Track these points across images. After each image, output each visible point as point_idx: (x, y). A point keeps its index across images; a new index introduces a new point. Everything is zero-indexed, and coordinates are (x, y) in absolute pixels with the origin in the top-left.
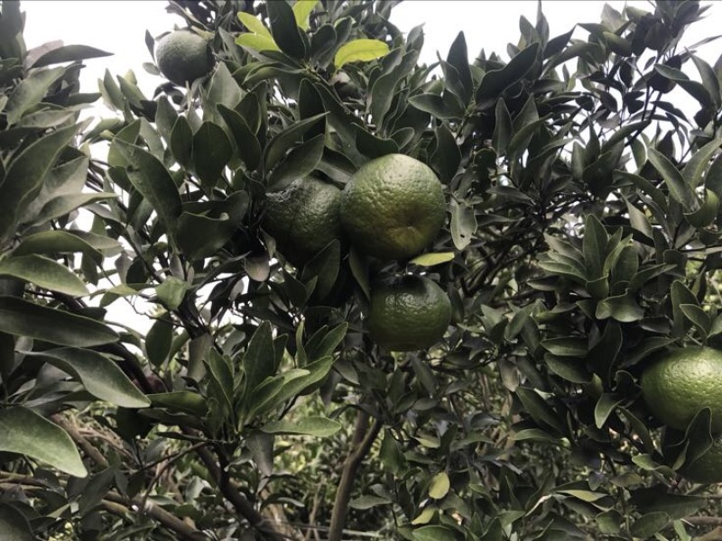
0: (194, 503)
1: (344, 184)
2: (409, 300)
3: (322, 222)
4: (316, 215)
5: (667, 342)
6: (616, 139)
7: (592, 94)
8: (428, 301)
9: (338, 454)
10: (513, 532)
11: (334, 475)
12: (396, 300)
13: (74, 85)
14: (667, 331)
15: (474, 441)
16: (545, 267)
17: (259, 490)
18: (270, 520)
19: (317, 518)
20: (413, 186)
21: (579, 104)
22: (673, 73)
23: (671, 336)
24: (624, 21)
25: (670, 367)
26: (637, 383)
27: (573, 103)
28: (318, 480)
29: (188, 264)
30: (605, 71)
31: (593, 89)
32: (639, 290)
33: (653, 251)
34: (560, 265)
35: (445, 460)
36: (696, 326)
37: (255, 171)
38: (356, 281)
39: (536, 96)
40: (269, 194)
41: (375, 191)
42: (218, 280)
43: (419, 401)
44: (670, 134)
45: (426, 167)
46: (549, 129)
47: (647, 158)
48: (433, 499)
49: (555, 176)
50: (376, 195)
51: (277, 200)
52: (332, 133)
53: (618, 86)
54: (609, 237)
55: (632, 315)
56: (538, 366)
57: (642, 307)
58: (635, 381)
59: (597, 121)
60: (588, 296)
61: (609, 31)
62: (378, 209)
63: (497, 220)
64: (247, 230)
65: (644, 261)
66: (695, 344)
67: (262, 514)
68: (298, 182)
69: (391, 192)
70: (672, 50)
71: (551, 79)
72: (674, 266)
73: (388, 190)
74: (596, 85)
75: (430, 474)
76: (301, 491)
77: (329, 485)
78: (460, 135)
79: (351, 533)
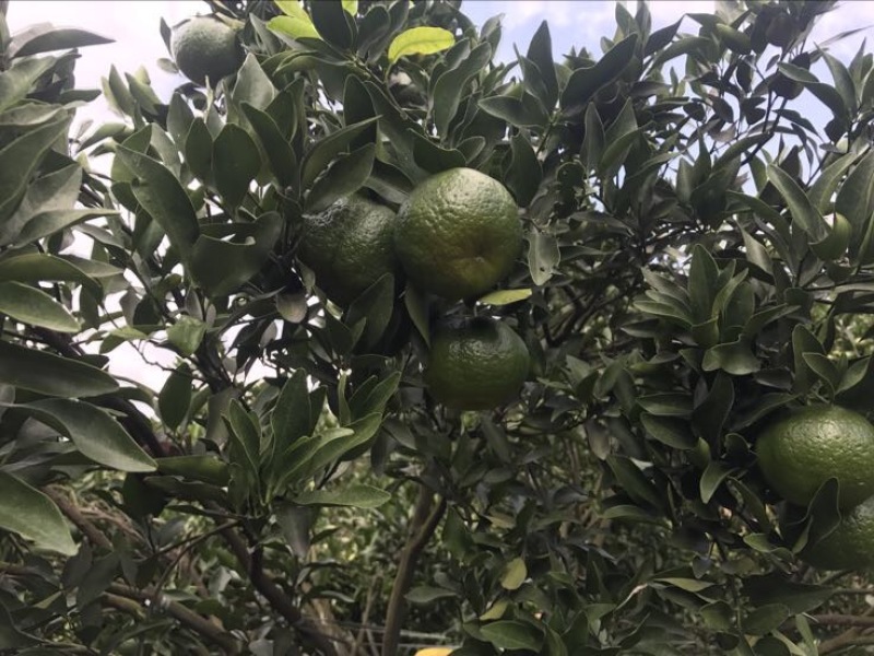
0: (219, 597)
1: (399, 205)
2: (477, 347)
3: (372, 252)
4: (365, 242)
5: (788, 399)
6: (731, 155)
7: (703, 101)
8: (501, 348)
9: (397, 541)
10: (601, 629)
11: (392, 566)
12: (462, 346)
13: (68, 80)
14: (788, 386)
15: (557, 520)
16: (642, 309)
17: (299, 582)
18: (314, 618)
19: (371, 618)
20: (482, 207)
21: (687, 112)
22: (799, 74)
23: (792, 392)
24: (742, 11)
25: (790, 430)
26: (752, 448)
27: (680, 111)
28: (373, 572)
29: (206, 301)
30: (719, 72)
31: (704, 95)
32: (756, 336)
33: (773, 291)
34: (659, 306)
35: (521, 543)
36: (823, 380)
37: (289, 188)
38: (413, 323)
39: (634, 101)
40: (305, 216)
41: (436, 213)
42: (244, 322)
43: (490, 473)
44: (796, 150)
45: (498, 185)
46: (650, 143)
47: (768, 179)
48: (506, 590)
49: (657, 199)
50: (437, 218)
51: (316, 223)
52: (385, 143)
53: (734, 91)
54: (720, 272)
55: (747, 367)
56: (634, 429)
57: (759, 358)
58: (749, 446)
59: (709, 134)
60: (694, 344)
61: (724, 23)
62: (440, 235)
63: (586, 253)
64: (281, 260)
65: (763, 303)
66: (820, 401)
67: (303, 611)
68: (341, 202)
69: (456, 214)
70: (800, 47)
71: (654, 81)
72: (797, 307)
73: (452, 211)
74: (708, 89)
75: (503, 560)
76: (352, 585)
77: (385, 578)
78: (542, 149)
79: (412, 634)
